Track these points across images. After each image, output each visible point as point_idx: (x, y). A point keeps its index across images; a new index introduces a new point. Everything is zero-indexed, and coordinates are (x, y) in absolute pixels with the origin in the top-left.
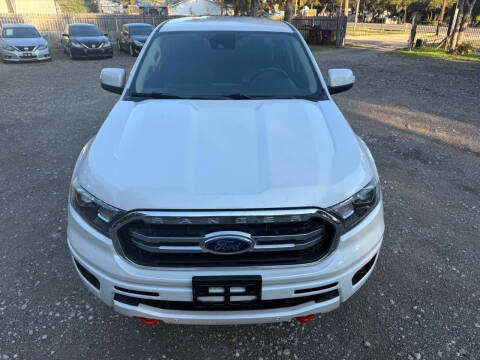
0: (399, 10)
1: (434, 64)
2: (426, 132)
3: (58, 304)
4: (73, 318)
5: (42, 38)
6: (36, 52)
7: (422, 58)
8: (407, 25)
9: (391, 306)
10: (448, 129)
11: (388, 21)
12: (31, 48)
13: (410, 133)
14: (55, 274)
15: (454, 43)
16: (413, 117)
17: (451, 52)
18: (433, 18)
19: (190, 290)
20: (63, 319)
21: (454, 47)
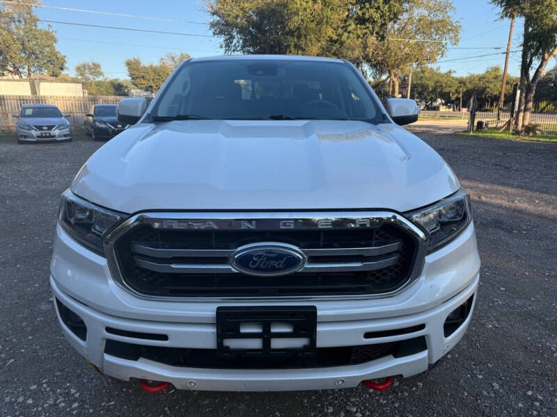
0: (453, 98)
1: (500, 145)
2: (505, 203)
3: (34, 387)
4: (50, 406)
5: (63, 118)
6: (56, 132)
7: (485, 139)
8: (464, 110)
9: (496, 392)
10: (530, 200)
11: (443, 109)
12: (50, 128)
13: (485, 203)
14: (35, 351)
15: (520, 124)
16: (485, 189)
17: (517, 133)
18: (492, 105)
19: (213, 330)
20: (37, 406)
21: (520, 128)
